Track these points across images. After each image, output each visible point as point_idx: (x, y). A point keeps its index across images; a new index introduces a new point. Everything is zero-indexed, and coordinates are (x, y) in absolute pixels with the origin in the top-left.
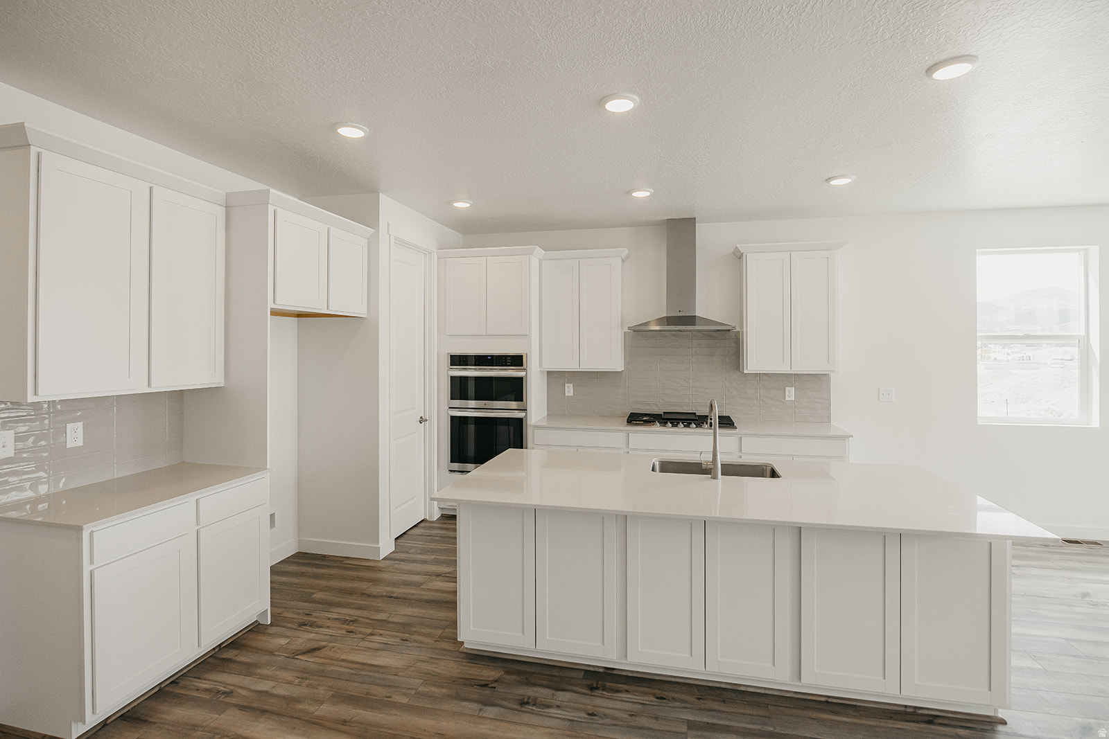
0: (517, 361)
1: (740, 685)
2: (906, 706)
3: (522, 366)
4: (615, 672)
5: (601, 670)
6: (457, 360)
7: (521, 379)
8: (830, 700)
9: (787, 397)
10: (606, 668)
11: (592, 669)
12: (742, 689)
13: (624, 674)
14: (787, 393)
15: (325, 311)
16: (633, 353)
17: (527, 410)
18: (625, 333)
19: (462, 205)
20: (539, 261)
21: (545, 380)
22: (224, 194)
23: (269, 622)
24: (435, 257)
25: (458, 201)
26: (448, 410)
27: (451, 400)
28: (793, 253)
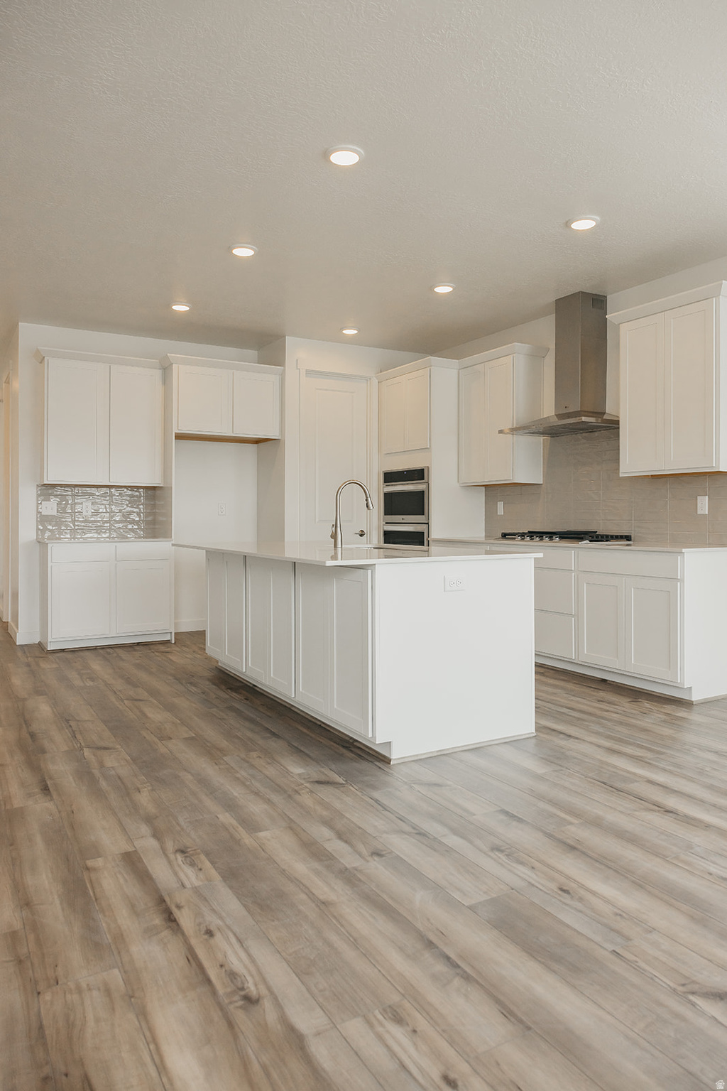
0: (419, 474)
1: (295, 707)
3: (423, 479)
6: (390, 477)
7: (422, 493)
9: (698, 511)
10: (254, 685)
11: (248, 684)
13: (257, 689)
14: (699, 505)
15: (229, 434)
16: (551, 463)
17: (428, 523)
18: (543, 440)
19: (350, 332)
20: (456, 371)
21: (481, 497)
22: (158, 361)
23: (173, 642)
24: (375, 381)
25: (346, 328)
26: (383, 525)
27: (385, 515)
28: (666, 312)
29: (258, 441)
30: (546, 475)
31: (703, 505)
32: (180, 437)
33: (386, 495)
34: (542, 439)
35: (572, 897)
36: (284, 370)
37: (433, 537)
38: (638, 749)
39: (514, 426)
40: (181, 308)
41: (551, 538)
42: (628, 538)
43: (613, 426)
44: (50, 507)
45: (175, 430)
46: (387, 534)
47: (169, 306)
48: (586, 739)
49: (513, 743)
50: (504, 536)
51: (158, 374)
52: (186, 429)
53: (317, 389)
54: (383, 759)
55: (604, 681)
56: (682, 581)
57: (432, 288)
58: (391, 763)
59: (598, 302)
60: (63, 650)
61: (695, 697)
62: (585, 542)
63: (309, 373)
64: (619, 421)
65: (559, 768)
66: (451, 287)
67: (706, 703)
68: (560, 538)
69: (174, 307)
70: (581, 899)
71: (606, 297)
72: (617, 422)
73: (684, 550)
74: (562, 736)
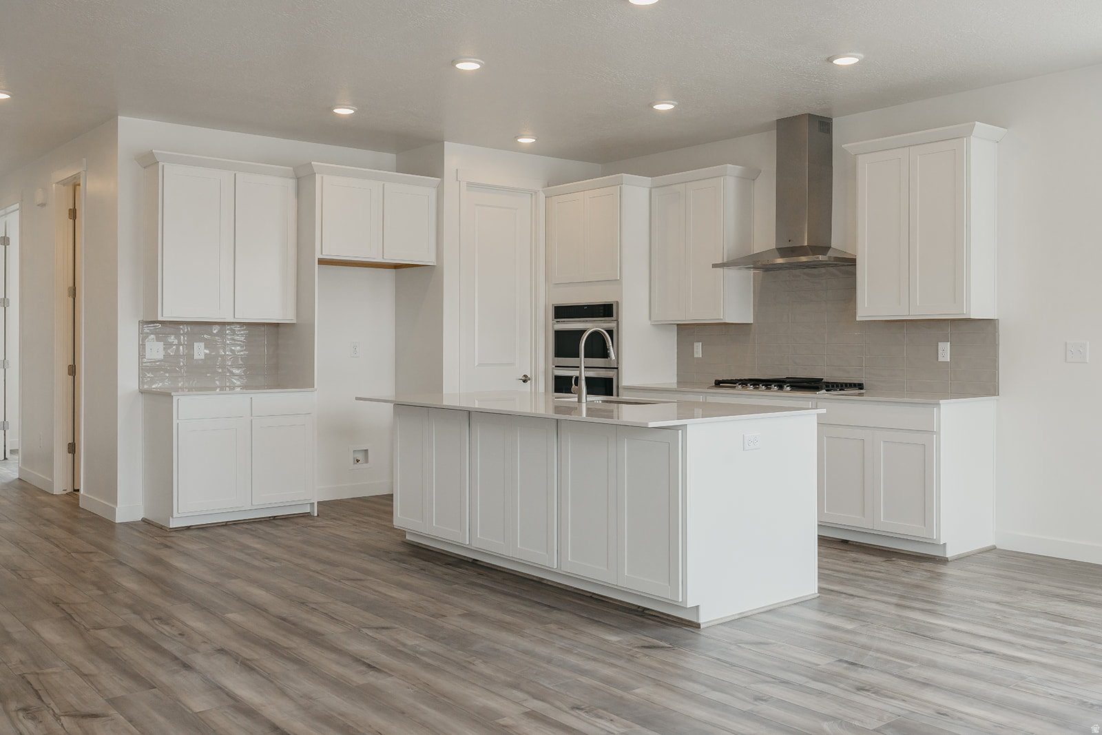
0: (606, 310)
2: (639, 607)
3: (611, 316)
4: (478, 563)
5: (471, 561)
6: (562, 312)
7: (611, 332)
8: (593, 596)
9: (939, 358)
10: (474, 560)
11: (466, 559)
12: (545, 582)
13: (482, 564)
14: (939, 352)
15: (379, 260)
16: (762, 299)
17: (617, 368)
18: (754, 273)
19: (526, 141)
20: (648, 189)
21: (673, 337)
22: (291, 168)
23: (316, 515)
24: (542, 196)
25: (521, 136)
26: (553, 368)
27: (555, 357)
28: (911, 148)
29: (397, 266)
30: (756, 315)
31: (945, 351)
32: (322, 262)
33: (559, 334)
34: (752, 272)
35: (952, 718)
36: (442, 182)
37: (623, 384)
38: (925, 604)
39: (725, 261)
40: (344, 111)
41: (781, 388)
42: (860, 386)
43: (848, 264)
44: (156, 350)
45: (318, 256)
46: (557, 378)
47: (331, 109)
48: (869, 597)
49: (801, 603)
50: (718, 383)
51: (291, 183)
52: (329, 254)
53: (477, 205)
54: (689, 624)
55: (845, 542)
56: (938, 433)
57: (651, 105)
58: (702, 627)
59: (823, 125)
60: (188, 528)
61: (950, 554)
62: (820, 392)
63: (471, 185)
64: (855, 259)
65: (864, 623)
66: (672, 104)
67: (959, 559)
68: (791, 386)
69: (335, 111)
70: (960, 719)
71: (832, 119)
72: (852, 262)
73: (941, 402)
74: (844, 595)
